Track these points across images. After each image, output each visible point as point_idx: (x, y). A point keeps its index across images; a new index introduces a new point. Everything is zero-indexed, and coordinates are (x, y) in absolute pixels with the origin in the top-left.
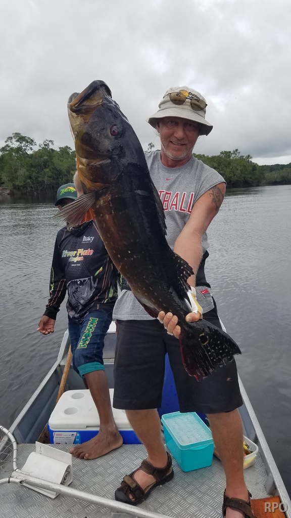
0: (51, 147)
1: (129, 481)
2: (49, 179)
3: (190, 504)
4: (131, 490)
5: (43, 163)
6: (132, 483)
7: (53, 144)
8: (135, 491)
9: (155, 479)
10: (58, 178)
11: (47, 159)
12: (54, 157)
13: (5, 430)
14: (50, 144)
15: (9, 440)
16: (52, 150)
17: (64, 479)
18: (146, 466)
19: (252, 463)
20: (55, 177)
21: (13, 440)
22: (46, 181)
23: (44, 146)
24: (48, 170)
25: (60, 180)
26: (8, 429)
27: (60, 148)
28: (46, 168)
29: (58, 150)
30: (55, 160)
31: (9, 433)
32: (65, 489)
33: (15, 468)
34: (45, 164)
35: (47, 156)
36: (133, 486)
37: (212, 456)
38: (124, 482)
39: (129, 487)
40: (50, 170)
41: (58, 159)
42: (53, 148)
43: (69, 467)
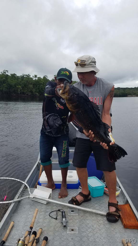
0: (7, 73)
1: (74, 199)
2: (5, 89)
3: (97, 207)
4: (74, 201)
5: (3, 81)
6: (75, 199)
7: (8, 72)
8: (76, 201)
9: (84, 198)
10: (10, 89)
11: (5, 80)
12: (8, 78)
13: (23, 182)
14: (6, 72)
15: (25, 185)
16: (7, 75)
17: (49, 197)
18: (81, 194)
19: (118, 195)
20: (9, 88)
21: (27, 185)
22: (4, 90)
23: (3, 73)
24: (5, 84)
25: (11, 90)
26: (24, 181)
27: (11, 74)
28: (4, 83)
29: (10, 75)
30: (9, 80)
31: (25, 183)
32: (51, 200)
33: (30, 193)
34: (4, 82)
35: (5, 78)
36: (76, 200)
37: (103, 193)
38: (72, 199)
39: (74, 200)
40: (6, 85)
41: (10, 80)
42: (8, 74)
43: (50, 194)
